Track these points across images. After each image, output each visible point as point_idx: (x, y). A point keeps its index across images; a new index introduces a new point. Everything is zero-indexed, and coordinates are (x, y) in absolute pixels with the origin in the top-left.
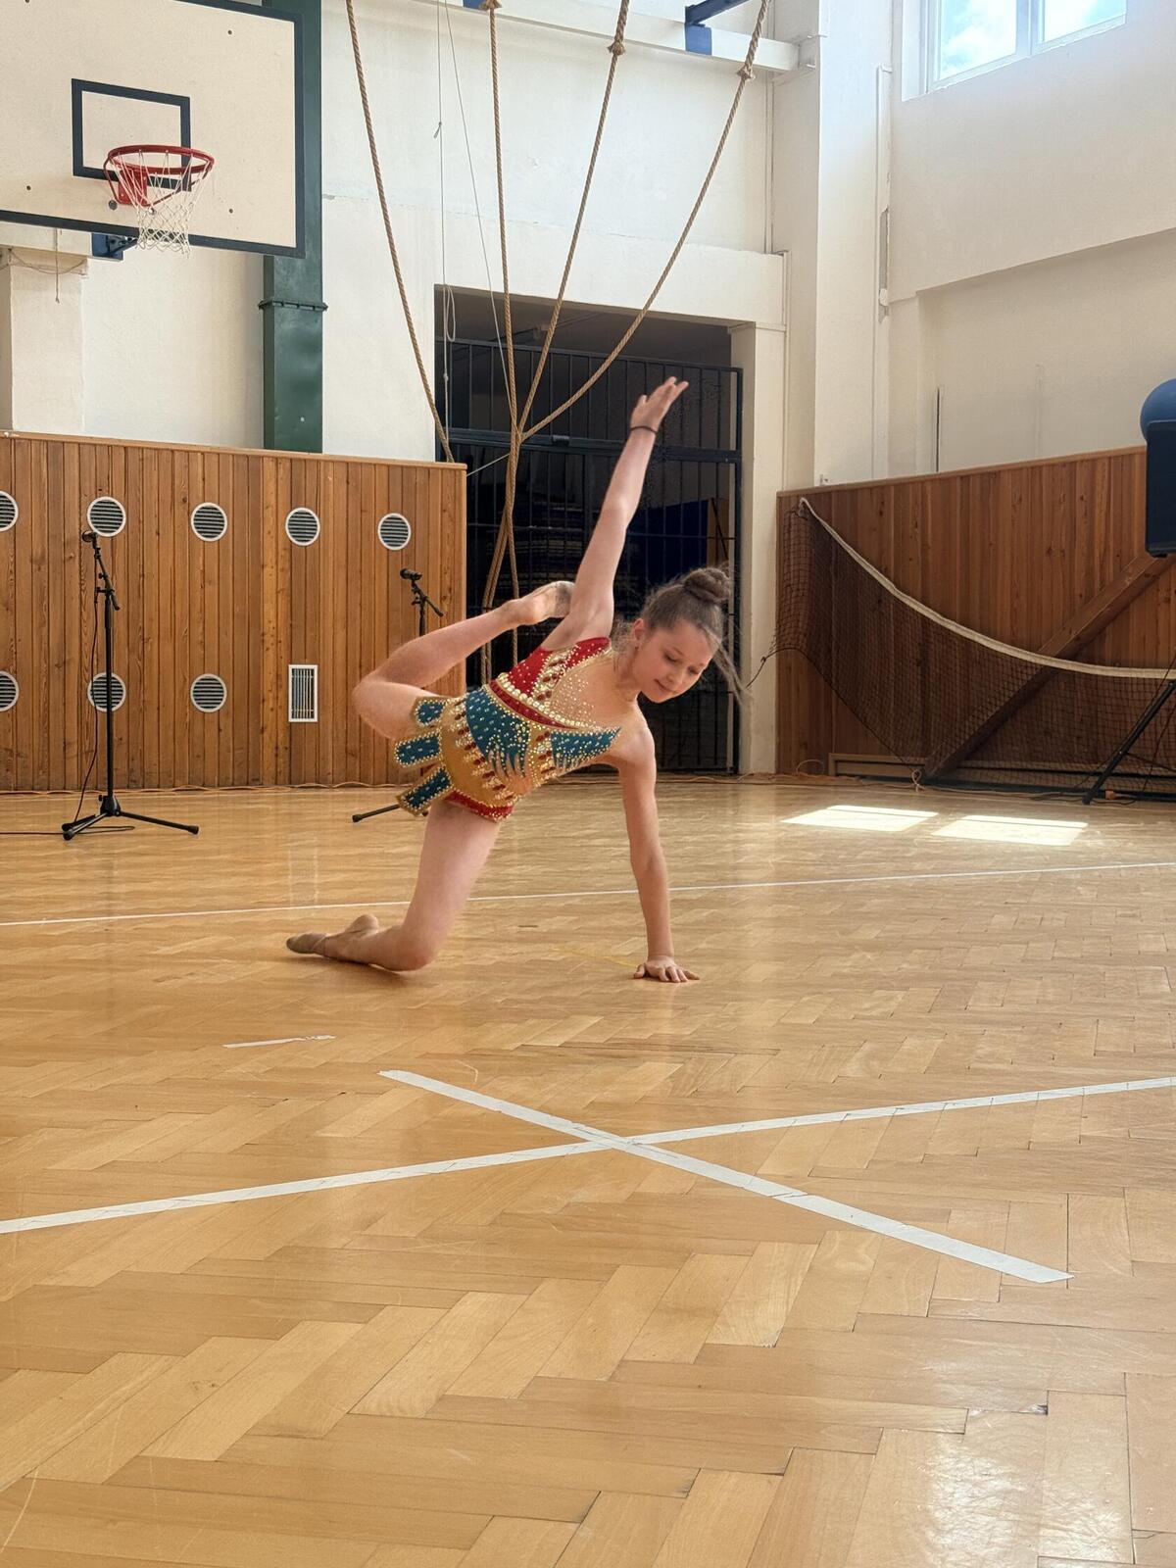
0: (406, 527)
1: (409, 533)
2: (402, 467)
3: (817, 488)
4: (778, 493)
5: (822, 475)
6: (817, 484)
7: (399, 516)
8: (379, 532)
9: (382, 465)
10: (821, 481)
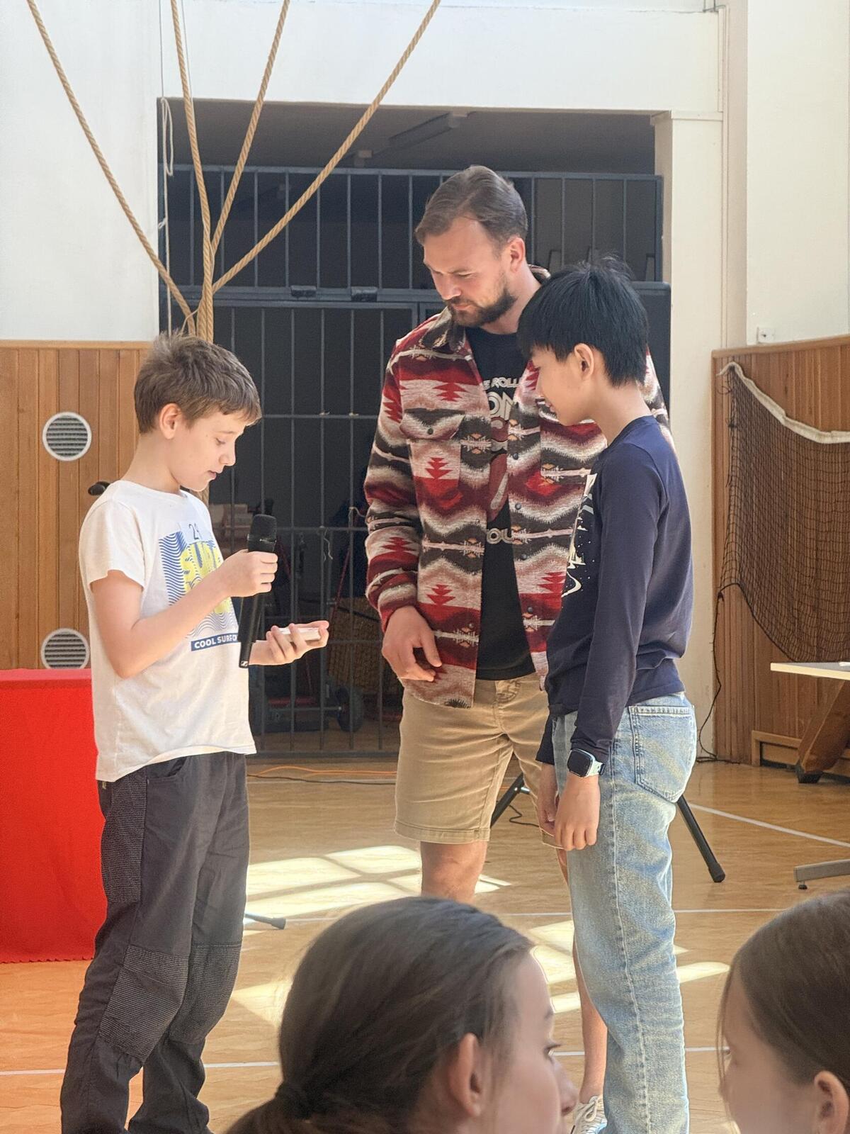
0: (85, 430)
1: (89, 437)
2: (78, 351)
3: (750, 348)
4: (713, 352)
5: (758, 329)
6: (751, 342)
7: (74, 415)
8: (44, 438)
9: (49, 349)
10: (757, 337)
